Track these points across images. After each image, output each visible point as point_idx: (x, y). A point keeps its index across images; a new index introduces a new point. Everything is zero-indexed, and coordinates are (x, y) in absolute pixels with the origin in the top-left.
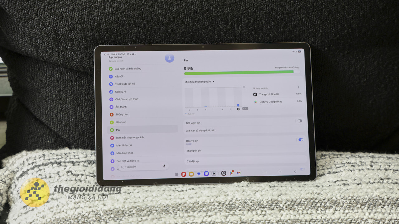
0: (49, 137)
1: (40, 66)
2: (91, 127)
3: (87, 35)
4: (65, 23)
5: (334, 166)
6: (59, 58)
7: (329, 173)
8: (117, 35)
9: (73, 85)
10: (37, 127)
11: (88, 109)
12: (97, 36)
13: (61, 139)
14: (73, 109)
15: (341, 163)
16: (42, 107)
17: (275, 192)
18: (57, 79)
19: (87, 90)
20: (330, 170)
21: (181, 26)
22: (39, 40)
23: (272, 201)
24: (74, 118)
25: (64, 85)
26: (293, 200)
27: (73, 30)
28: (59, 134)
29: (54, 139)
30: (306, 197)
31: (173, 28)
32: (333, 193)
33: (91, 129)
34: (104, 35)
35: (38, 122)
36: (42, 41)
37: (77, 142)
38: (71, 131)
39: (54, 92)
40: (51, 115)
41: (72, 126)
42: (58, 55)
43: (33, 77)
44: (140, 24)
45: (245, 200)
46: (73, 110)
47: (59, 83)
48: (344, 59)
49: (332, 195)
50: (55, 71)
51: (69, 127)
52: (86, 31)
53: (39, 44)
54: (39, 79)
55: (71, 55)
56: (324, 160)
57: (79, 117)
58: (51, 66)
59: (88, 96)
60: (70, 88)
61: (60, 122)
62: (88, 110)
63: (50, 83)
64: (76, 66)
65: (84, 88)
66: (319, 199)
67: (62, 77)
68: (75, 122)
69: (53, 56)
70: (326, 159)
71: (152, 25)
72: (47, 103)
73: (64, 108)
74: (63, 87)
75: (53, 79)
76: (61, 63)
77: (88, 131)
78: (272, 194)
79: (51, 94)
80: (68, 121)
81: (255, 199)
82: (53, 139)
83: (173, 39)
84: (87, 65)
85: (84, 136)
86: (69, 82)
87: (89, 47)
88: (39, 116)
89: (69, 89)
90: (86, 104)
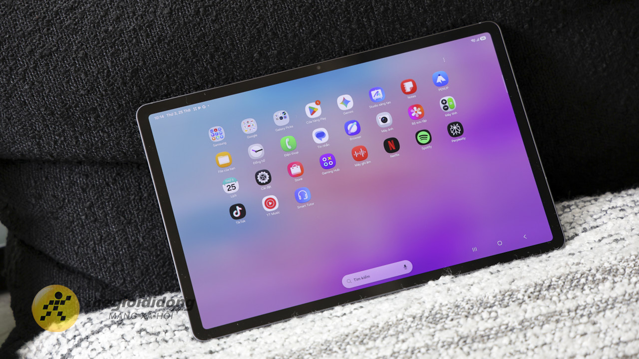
0: (89, 291)
1: (48, 172)
2: (159, 255)
3: (118, 94)
4: (76, 84)
5: (589, 219)
6: (78, 147)
7: (585, 230)
8: (169, 84)
9: (111, 190)
10: (65, 280)
11: (147, 225)
12: (135, 92)
13: (111, 290)
14: (120, 232)
15: (599, 211)
16: (67, 243)
17: (502, 278)
18: (81, 188)
19: (138, 194)
20: (584, 226)
21: (274, 43)
22: (38, 124)
23: (502, 293)
24: (125, 247)
25: (95, 194)
26: (538, 284)
27: (93, 93)
28: (106, 281)
29: (99, 294)
30: (558, 275)
31: (262, 49)
32: (602, 257)
33: (159, 260)
34: (148, 89)
35: (65, 270)
36: (44, 125)
37: (140, 288)
38: (126, 272)
39: (82, 212)
40: (84, 252)
41: (125, 262)
42: (76, 143)
43: (39, 194)
44: (204, 55)
45: (457, 303)
46: (121, 234)
47: (87, 194)
48: (560, 37)
49: (601, 260)
50: (76, 175)
51: (120, 266)
52: (115, 88)
53: (39, 132)
54: (52, 195)
55: (98, 138)
56: (570, 213)
57: (134, 243)
58: (66, 168)
59: (141, 203)
60: (107, 197)
61: (104, 261)
62: (148, 228)
63: (71, 197)
64: (111, 154)
65: (131, 191)
66: (580, 272)
67: (90, 181)
68: (130, 254)
69: (67, 146)
70: (573, 211)
71: (225, 52)
72: (73, 233)
73: (104, 234)
74: (95, 197)
75: (75, 189)
76: (83, 155)
77: (154, 264)
78: (499, 283)
79: (77, 216)
80: (117, 256)
81: (471, 296)
82: (97, 294)
83: (264, 69)
84: (129, 148)
85: (151, 275)
86: (104, 187)
87: (127, 116)
88: (65, 259)
89: (106, 199)
90: (142, 218)
